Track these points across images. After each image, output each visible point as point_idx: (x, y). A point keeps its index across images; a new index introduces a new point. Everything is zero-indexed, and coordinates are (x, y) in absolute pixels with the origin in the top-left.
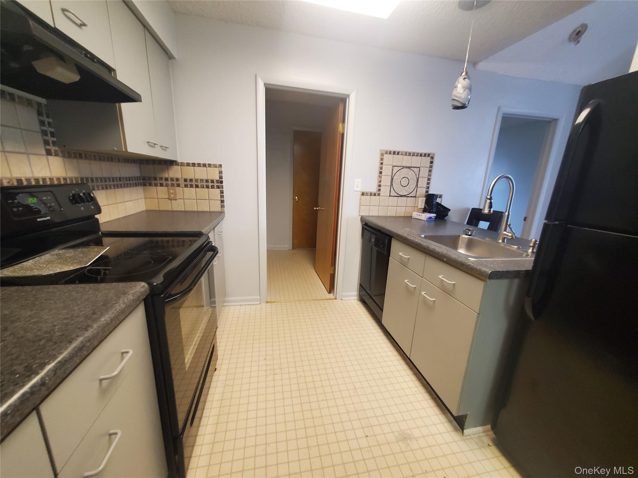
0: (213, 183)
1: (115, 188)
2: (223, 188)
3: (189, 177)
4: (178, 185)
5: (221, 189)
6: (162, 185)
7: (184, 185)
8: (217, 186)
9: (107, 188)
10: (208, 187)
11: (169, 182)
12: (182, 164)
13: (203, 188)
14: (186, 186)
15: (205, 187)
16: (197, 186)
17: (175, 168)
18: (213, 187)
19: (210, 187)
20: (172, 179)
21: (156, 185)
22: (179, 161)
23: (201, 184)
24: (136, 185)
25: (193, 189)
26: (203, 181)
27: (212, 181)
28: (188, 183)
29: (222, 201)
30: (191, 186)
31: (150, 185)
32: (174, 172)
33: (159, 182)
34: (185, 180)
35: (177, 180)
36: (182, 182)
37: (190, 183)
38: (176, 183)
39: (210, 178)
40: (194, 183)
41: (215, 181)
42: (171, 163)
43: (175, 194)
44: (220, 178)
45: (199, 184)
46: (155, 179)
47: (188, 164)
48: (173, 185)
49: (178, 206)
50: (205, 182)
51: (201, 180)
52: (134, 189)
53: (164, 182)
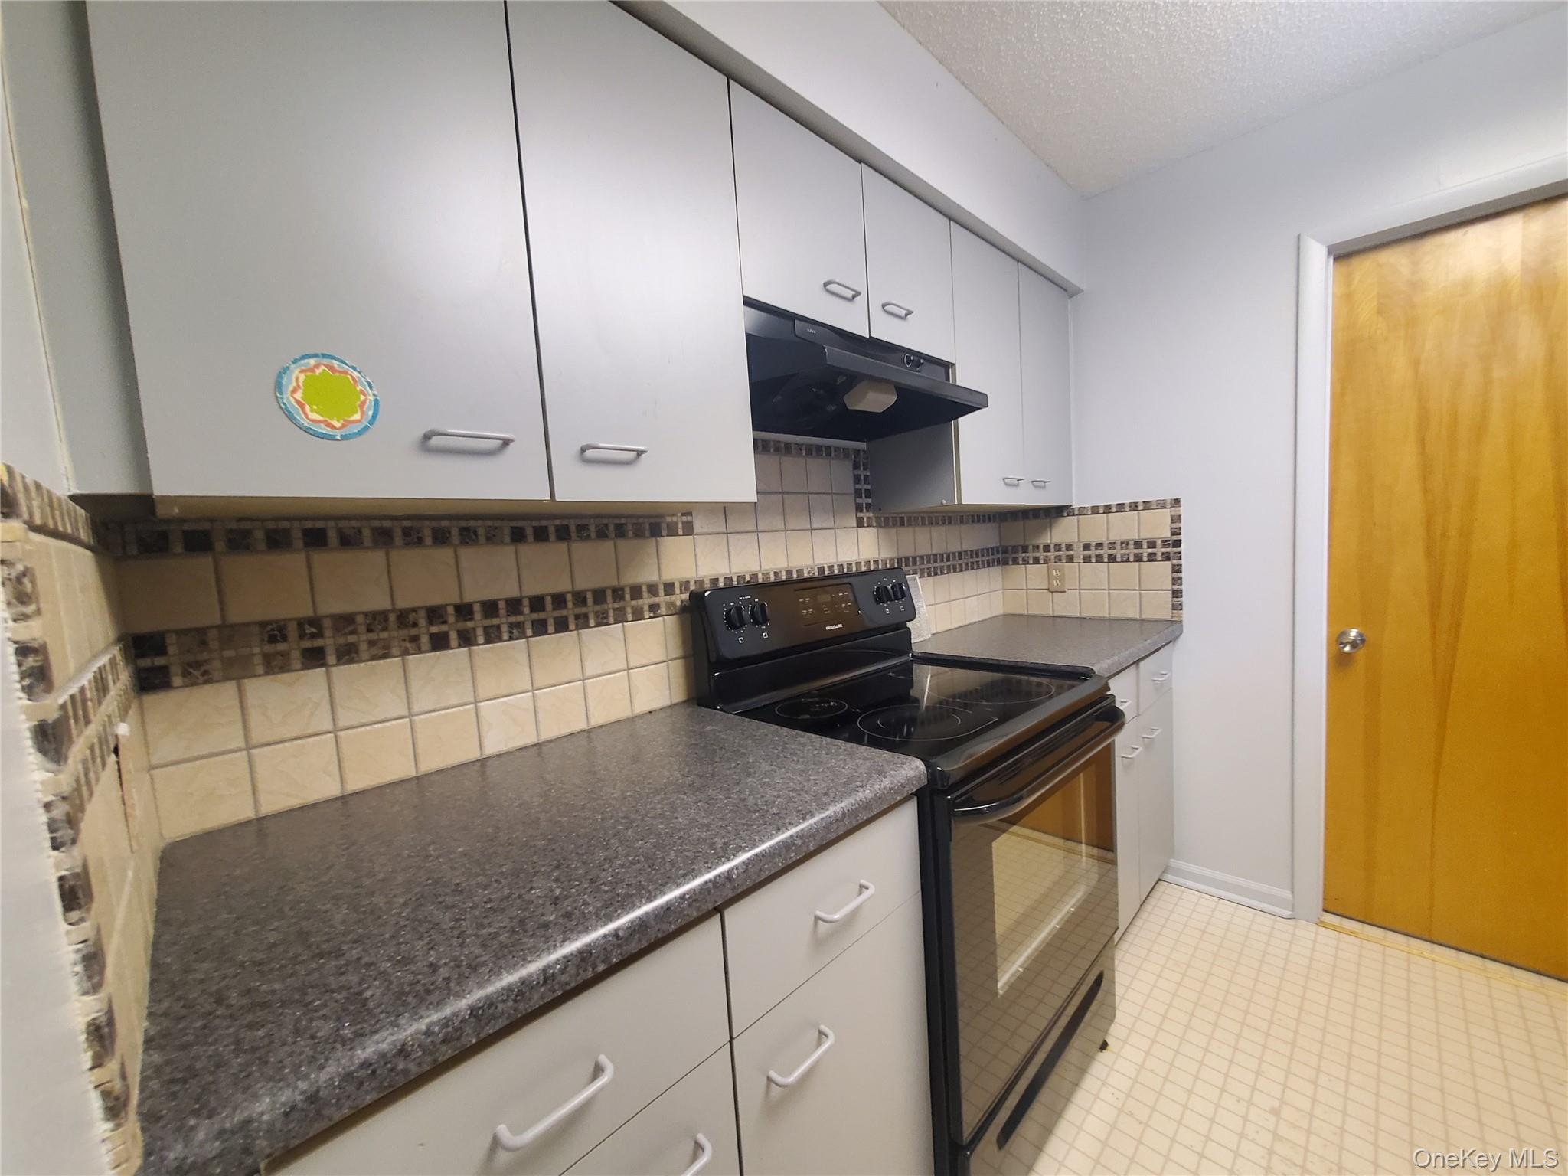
0: (1155, 547)
1: (949, 572)
2: (1180, 559)
3: (1093, 540)
4: (1070, 559)
5: (1175, 562)
6: (1036, 561)
7: (1082, 557)
8: (1163, 554)
9: (936, 574)
10: (1138, 558)
11: (1052, 554)
12: (1082, 512)
13: (1128, 561)
14: (1087, 560)
15: (1132, 559)
16: (1112, 559)
17: (1067, 523)
19: (1145, 559)
20: (1058, 547)
21: (1026, 562)
22: (1075, 505)
23: (1123, 551)
24: (988, 564)
25: (1103, 567)
26: (1128, 544)
27: (1152, 544)
28: (1093, 552)
29: (1177, 594)
30: (1099, 559)
31: (1015, 562)
32: (1064, 532)
33: (1031, 555)
34: (1087, 547)
35: (1069, 547)
36: (1078, 553)
37: (1098, 553)
38: (1066, 554)
39: (1146, 535)
40: (1105, 552)
41: (1159, 542)
42: (1059, 512)
43: (1062, 579)
44: (1173, 534)
45: (1118, 553)
46: (1025, 549)
47: (1095, 510)
48: (1059, 559)
49: (1065, 606)
50: (1131, 546)
51: (1122, 543)
52: (983, 572)
53: (1041, 555)
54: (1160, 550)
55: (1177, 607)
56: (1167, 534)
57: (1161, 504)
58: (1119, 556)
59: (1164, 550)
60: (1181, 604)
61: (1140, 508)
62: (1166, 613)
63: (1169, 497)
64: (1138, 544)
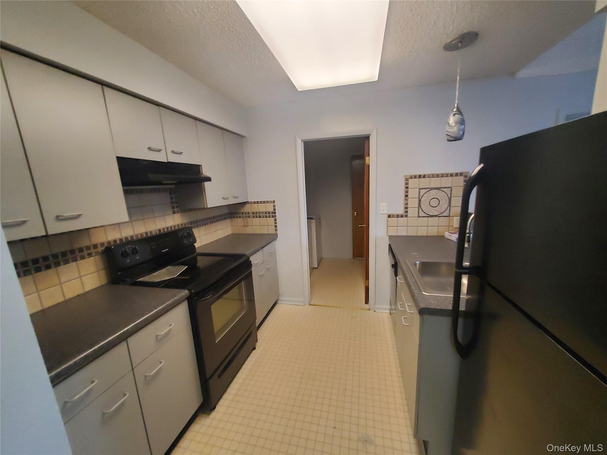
0: (270, 214)
2: (276, 217)
3: (255, 211)
4: (249, 217)
5: (275, 218)
6: (240, 217)
7: (252, 216)
8: (272, 216)
10: (266, 217)
11: (244, 215)
12: (251, 203)
13: (264, 217)
14: (254, 217)
15: (265, 217)
16: (260, 217)
17: (248, 206)
18: (269, 217)
19: (268, 217)
20: (246, 213)
21: (237, 217)
22: (250, 201)
23: (263, 215)
25: (258, 219)
26: (263, 213)
27: (269, 213)
28: (255, 215)
29: (276, 227)
30: (257, 217)
31: (234, 217)
32: (247, 209)
33: (238, 215)
34: (253, 213)
35: (249, 213)
36: (251, 215)
37: (257, 215)
38: (248, 215)
39: (268, 210)
40: (258, 215)
41: (271, 212)
42: (245, 203)
43: (247, 222)
44: (274, 210)
45: (261, 215)
46: (237, 213)
47: (255, 203)
48: (246, 217)
49: (249, 230)
50: (264, 213)
51: (262, 212)
52: (224, 222)
53: (241, 215)
54: (271, 215)
55: (276, 230)
56: (272, 210)
57: (271, 202)
58: (261, 216)
59: (272, 215)
60: (277, 229)
61: (266, 202)
62: (273, 232)
63: (272, 200)
64: (266, 213)
